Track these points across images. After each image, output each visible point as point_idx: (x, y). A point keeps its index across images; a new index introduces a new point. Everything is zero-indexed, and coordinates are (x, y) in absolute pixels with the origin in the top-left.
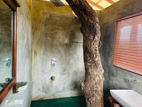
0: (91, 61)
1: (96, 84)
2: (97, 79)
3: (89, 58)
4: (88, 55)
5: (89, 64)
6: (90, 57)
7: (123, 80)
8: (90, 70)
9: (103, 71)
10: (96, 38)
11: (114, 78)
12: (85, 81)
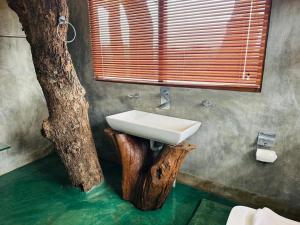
0: (56, 72)
1: (76, 117)
2: (76, 107)
3: (50, 67)
4: (47, 61)
5: (52, 81)
6: (54, 63)
7: (117, 101)
8: (58, 93)
9: (84, 91)
10: (63, 18)
11: (102, 103)
12: (51, 118)
